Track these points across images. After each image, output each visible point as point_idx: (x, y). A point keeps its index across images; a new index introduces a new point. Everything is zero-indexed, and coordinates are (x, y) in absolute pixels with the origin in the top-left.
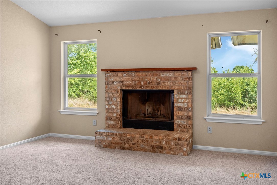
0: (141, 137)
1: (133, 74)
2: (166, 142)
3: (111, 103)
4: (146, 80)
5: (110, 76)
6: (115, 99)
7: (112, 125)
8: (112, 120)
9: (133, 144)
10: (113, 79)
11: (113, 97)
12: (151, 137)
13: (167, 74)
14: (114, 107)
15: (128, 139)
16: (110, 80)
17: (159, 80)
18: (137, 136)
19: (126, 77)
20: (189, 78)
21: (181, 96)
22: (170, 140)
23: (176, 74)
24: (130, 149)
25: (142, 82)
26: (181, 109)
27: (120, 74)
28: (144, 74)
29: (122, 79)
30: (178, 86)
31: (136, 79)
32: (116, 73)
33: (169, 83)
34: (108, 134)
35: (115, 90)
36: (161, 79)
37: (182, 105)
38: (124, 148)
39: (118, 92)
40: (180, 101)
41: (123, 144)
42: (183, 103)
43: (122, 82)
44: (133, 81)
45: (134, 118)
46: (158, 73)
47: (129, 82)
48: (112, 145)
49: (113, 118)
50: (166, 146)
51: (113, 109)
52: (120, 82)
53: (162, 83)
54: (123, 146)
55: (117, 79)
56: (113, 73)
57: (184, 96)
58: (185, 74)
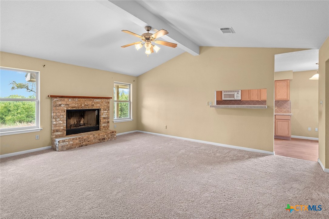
0: (93, 136)
1: (77, 100)
2: (107, 135)
3: (58, 120)
4: (86, 103)
5: (57, 100)
6: (62, 117)
7: (59, 135)
8: (59, 132)
9: (88, 142)
10: (60, 103)
11: (61, 115)
12: (99, 135)
13: (98, 100)
14: (61, 122)
15: (85, 139)
16: (58, 103)
17: (93, 103)
18: (91, 136)
19: (71, 101)
20: (109, 102)
21: (105, 112)
22: (109, 134)
23: (102, 100)
24: (86, 145)
25: (83, 105)
26: (104, 118)
27: (66, 99)
28: (84, 100)
29: (68, 103)
30: (103, 106)
31: (79, 102)
32: (63, 99)
33: (99, 105)
34: (69, 140)
35: (62, 110)
36: (94, 103)
37: (105, 116)
38: (82, 146)
39: (64, 112)
40: (104, 114)
41: (81, 143)
42: (106, 115)
43: (68, 105)
44: (77, 104)
45: (72, 128)
46: (92, 99)
47: (74, 105)
48: (73, 146)
49: (60, 130)
50: (107, 138)
51: (61, 124)
52: (66, 105)
53: (95, 105)
54: (82, 144)
55: (64, 103)
56: (60, 99)
57: (106, 111)
58: (107, 100)
